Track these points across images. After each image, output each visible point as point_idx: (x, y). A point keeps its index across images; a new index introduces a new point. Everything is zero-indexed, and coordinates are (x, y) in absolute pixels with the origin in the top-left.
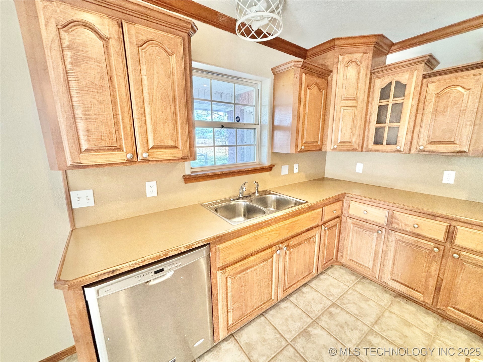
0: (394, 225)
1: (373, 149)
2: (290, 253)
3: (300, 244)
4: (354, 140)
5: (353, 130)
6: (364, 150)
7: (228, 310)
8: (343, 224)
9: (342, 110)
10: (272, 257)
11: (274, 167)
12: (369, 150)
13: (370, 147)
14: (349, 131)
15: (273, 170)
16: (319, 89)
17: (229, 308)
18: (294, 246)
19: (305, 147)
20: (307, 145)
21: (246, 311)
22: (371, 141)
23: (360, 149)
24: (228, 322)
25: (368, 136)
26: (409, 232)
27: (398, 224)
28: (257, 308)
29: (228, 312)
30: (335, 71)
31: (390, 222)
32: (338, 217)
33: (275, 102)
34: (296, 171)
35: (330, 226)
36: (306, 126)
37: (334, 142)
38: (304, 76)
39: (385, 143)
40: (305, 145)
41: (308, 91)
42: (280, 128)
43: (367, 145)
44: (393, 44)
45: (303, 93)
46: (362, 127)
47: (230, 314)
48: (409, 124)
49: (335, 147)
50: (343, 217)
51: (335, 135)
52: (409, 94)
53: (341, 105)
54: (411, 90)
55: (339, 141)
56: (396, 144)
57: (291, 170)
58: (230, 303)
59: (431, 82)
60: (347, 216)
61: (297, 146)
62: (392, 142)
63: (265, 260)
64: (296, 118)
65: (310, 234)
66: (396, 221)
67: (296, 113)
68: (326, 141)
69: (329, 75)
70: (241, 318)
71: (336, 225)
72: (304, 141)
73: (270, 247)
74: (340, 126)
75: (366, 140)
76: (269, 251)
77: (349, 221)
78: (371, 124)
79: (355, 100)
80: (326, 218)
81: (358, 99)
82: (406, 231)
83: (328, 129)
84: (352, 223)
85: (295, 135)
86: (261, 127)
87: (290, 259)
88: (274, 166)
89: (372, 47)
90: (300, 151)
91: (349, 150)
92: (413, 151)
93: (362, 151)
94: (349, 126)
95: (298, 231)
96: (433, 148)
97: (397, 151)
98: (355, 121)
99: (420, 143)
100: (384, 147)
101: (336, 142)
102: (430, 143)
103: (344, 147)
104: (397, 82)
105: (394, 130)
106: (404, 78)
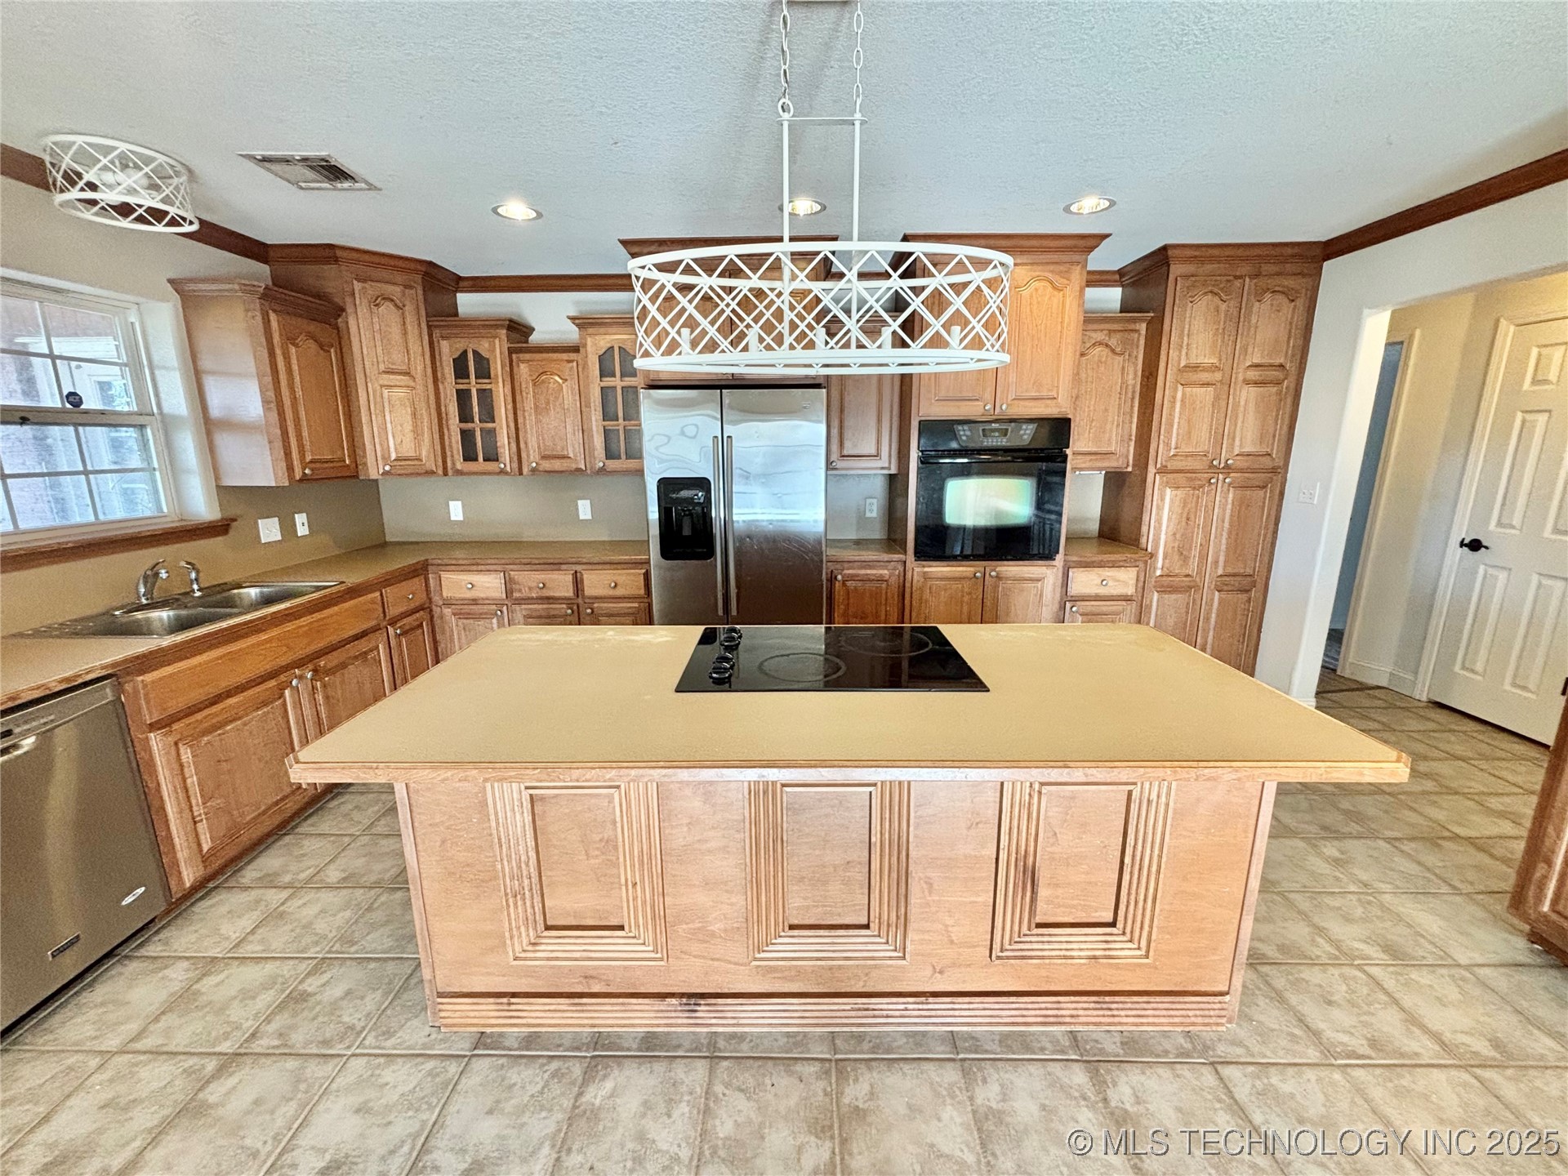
0: (516, 595)
1: (465, 470)
2: (324, 686)
3: (343, 666)
4: (424, 453)
5: (417, 432)
6: (450, 472)
7: (193, 818)
8: (437, 622)
9: (386, 392)
10: (282, 696)
11: (234, 524)
12: (459, 473)
13: (459, 466)
14: (409, 436)
15: (232, 532)
16: (321, 346)
17: (196, 814)
18: (330, 672)
19: (312, 470)
20: (318, 465)
21: (242, 815)
22: (459, 457)
23: (440, 472)
24: (199, 845)
25: (451, 446)
26: (537, 598)
27: (520, 591)
28: (269, 808)
29: (195, 823)
30: (350, 310)
31: (509, 593)
32: (422, 609)
33: (199, 363)
34: (302, 530)
35: (407, 627)
36: (304, 423)
37: (383, 458)
38: (273, 317)
39: (481, 458)
40: (313, 465)
41: (293, 350)
42: (230, 425)
43: (454, 464)
44: (460, 278)
45: (278, 352)
46: (436, 428)
47: (202, 827)
48: (508, 426)
49: (387, 468)
50: (434, 608)
51: (381, 445)
52: (497, 376)
53: (381, 382)
54: (498, 367)
55: (393, 456)
56: (497, 460)
57: (288, 528)
58: (196, 799)
59: (523, 362)
60: (441, 603)
61: (290, 468)
62: (492, 456)
63: (265, 704)
64: (273, 405)
65: (363, 645)
66: (517, 587)
67: (271, 394)
68: (365, 456)
69: (339, 316)
70: (232, 833)
71: (421, 625)
72: (309, 458)
73: (272, 675)
74: (389, 425)
75: (449, 453)
76: (273, 683)
77: (447, 611)
78: (451, 422)
79: (407, 374)
80: (393, 612)
81: (413, 373)
82: (532, 598)
83: (362, 432)
84: (454, 614)
85: (279, 444)
86: (163, 421)
87: (327, 698)
88: (234, 520)
89: (419, 278)
90: (301, 480)
91: (418, 474)
92: (525, 470)
93: (445, 474)
94: (408, 427)
95: (334, 639)
96: (546, 465)
97: (502, 472)
98: (418, 413)
99: (532, 458)
100: (481, 465)
101: (386, 458)
102: (544, 457)
103: (408, 469)
104: (475, 352)
105: (490, 435)
106: (484, 347)
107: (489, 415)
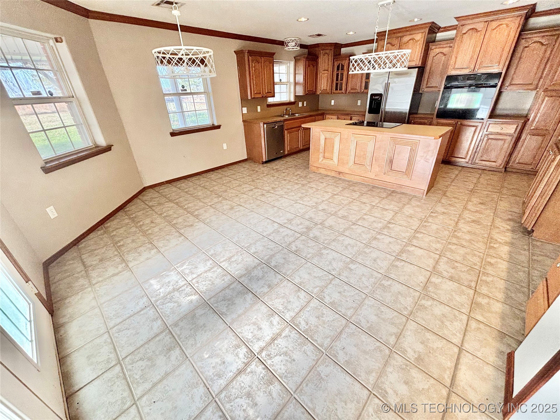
4: (328, 89)
5: (327, 84)
6: (332, 93)
9: (323, 75)
13: (334, 92)
15: (295, 104)
16: (314, 66)
17: (288, 144)
19: (308, 92)
23: (330, 93)
24: (288, 149)
25: (333, 87)
28: (295, 148)
30: (319, 57)
34: (305, 105)
38: (307, 62)
42: (298, 84)
44: (342, 45)
45: (307, 69)
46: (331, 82)
48: (345, 82)
49: (321, 92)
51: (320, 87)
52: (345, 69)
53: (322, 73)
57: (303, 104)
58: (288, 142)
61: (305, 92)
62: (341, 89)
63: (297, 131)
64: (305, 80)
67: (304, 77)
68: (317, 89)
69: (318, 59)
72: (308, 90)
74: (322, 82)
75: (333, 89)
76: (298, 128)
78: (334, 81)
79: (327, 70)
81: (329, 70)
85: (304, 87)
86: (290, 83)
88: (296, 102)
89: (333, 47)
90: (306, 94)
92: (347, 92)
94: (326, 82)
96: (352, 91)
97: (342, 93)
98: (328, 80)
99: (349, 89)
100: (338, 91)
101: (321, 90)
102: (351, 89)
103: (325, 93)
104: (342, 64)
105: (341, 84)
106: (343, 63)
107: (342, 80)
